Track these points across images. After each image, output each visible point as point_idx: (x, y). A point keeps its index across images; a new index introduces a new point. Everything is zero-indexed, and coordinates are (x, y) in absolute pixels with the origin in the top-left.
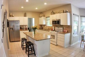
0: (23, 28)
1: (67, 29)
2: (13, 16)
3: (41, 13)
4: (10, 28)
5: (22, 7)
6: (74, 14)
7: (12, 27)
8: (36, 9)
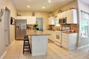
0: (31, 28)
1: (74, 28)
2: (21, 16)
3: (51, 13)
4: (17, 27)
5: (29, 6)
6: (81, 11)
7: (18, 26)
8: (44, 8)
